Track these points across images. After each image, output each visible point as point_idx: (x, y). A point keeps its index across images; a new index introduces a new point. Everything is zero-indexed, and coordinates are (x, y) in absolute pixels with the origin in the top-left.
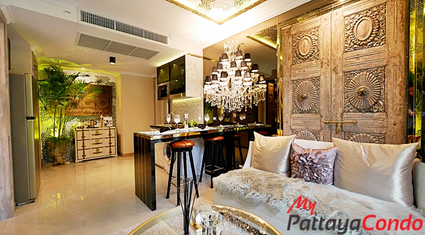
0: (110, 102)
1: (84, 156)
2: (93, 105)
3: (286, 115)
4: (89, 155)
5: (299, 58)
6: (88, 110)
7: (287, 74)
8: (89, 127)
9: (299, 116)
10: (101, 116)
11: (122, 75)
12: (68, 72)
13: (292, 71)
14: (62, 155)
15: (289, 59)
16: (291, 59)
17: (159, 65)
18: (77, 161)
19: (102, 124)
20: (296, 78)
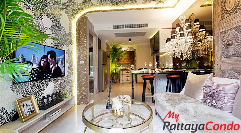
0: (134, 58)
1: (123, 81)
2: (127, 60)
3: (217, 60)
4: (125, 81)
5: (226, 14)
6: (125, 62)
7: (217, 28)
8: (125, 69)
9: (227, 59)
10: (130, 65)
11: (137, 46)
12: (118, 47)
13: (221, 25)
14: (116, 79)
15: (219, 16)
16: (220, 16)
17: (151, 37)
18: (121, 83)
19: (130, 68)
20: (224, 30)
